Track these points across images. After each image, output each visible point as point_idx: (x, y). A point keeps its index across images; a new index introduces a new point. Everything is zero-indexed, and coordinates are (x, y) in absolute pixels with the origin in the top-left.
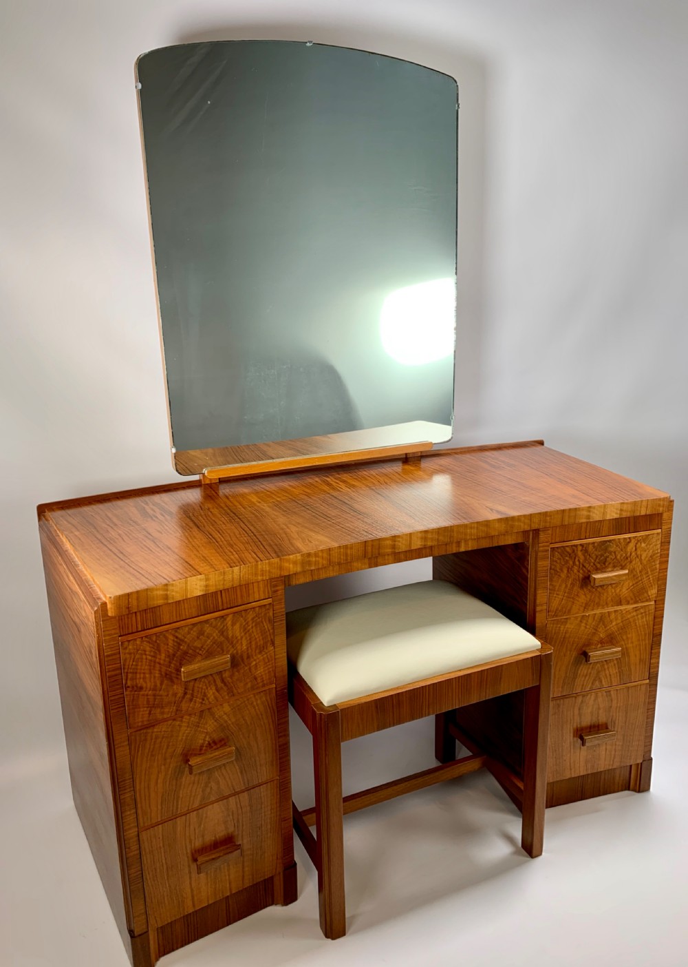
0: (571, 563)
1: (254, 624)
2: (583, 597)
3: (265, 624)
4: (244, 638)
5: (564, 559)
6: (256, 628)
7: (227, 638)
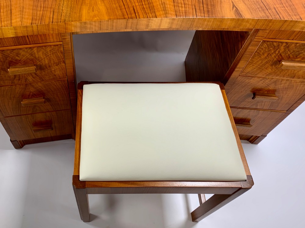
0: (273, 51)
1: (51, 53)
2: (270, 70)
3: (58, 54)
4: (46, 58)
5: (269, 48)
6: (53, 55)
7: (35, 58)
